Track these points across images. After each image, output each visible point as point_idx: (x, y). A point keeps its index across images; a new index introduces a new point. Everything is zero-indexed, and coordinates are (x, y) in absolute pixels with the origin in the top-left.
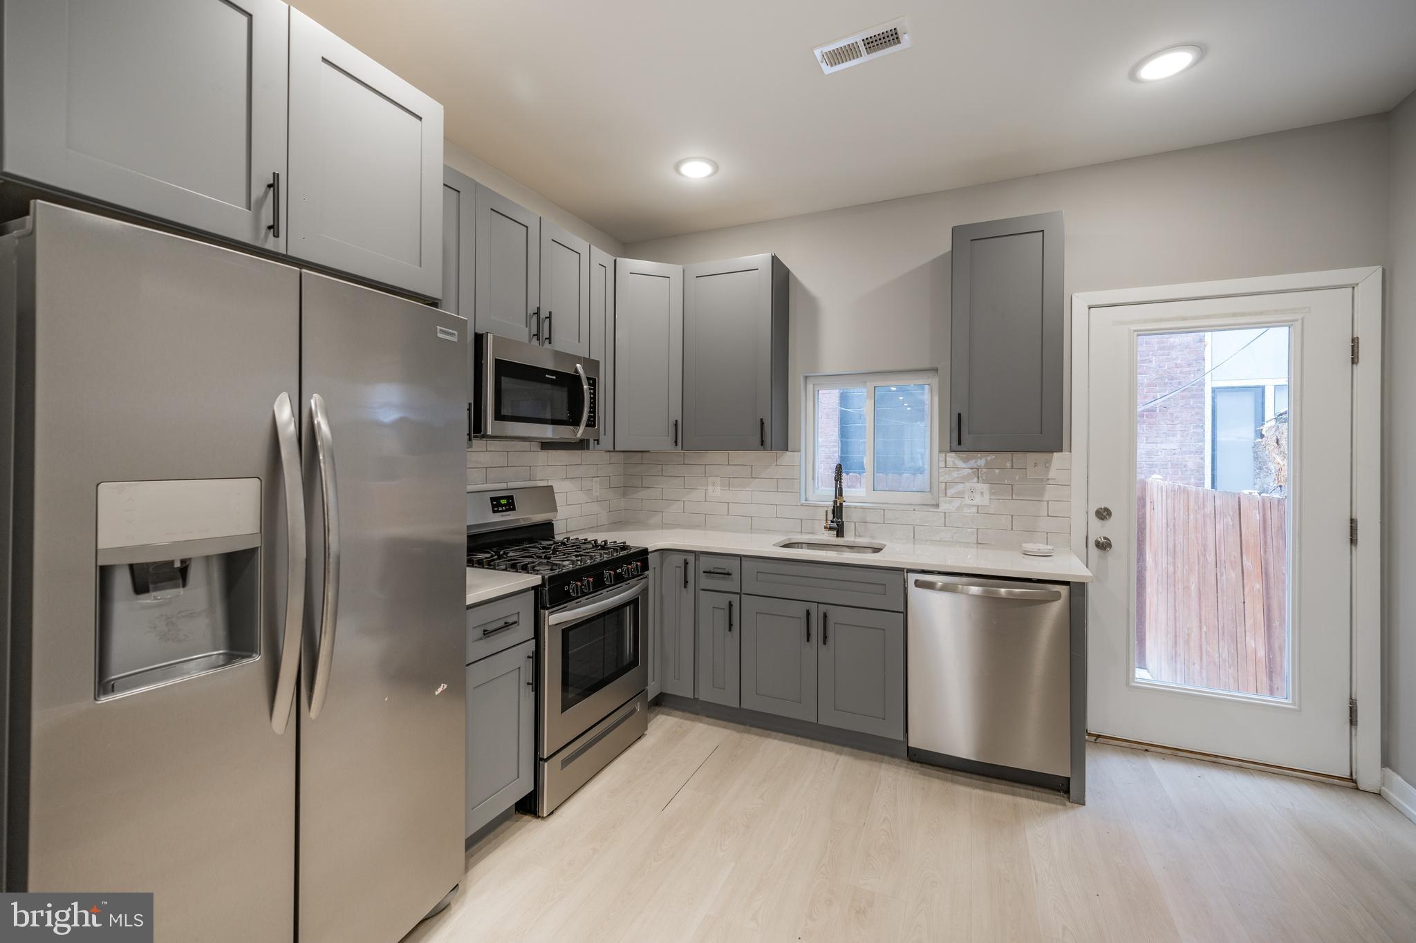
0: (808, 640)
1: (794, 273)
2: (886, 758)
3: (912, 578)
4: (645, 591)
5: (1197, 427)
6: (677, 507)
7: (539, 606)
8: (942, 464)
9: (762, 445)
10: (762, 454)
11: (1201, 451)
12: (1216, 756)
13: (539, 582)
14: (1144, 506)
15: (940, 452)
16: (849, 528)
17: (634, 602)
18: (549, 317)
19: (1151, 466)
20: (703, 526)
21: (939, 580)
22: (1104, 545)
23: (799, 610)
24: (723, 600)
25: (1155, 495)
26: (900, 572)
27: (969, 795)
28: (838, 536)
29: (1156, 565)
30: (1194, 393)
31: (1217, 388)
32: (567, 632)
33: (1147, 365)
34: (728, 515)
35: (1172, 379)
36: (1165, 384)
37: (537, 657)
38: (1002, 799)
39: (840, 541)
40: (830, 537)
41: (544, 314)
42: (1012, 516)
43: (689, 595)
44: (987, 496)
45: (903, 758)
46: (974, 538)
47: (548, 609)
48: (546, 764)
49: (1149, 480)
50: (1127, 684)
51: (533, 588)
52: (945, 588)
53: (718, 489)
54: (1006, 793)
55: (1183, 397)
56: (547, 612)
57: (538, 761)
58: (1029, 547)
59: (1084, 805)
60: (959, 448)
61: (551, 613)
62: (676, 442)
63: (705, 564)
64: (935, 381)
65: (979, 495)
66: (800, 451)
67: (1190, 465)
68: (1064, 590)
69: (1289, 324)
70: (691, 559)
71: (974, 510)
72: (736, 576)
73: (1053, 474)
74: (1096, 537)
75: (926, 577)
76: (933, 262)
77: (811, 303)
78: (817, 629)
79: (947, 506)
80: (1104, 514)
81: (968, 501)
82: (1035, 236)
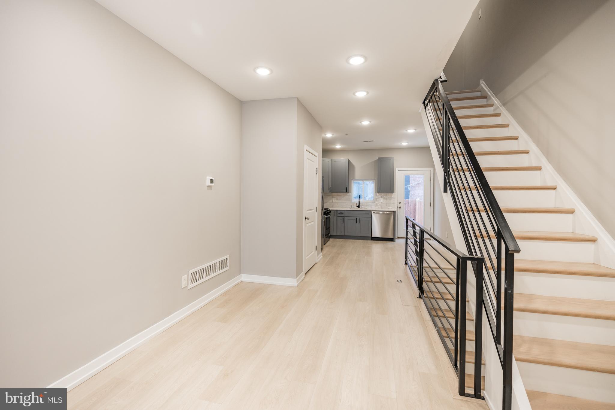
0: (357, 223)
1: (351, 161)
2: (369, 240)
3: (372, 212)
6: (326, 204)
7: (324, 214)
8: (376, 195)
10: (345, 193)
15: (376, 193)
16: (361, 206)
20: (332, 207)
21: (376, 212)
22: (400, 208)
23: (355, 218)
24: (342, 218)
26: (371, 211)
27: (380, 242)
34: (337, 205)
38: (385, 242)
39: (359, 208)
40: (357, 208)
42: (387, 203)
43: (335, 218)
44: (383, 201)
45: (371, 240)
46: (381, 207)
48: (325, 237)
50: (403, 229)
52: (376, 213)
53: (335, 200)
58: (389, 208)
59: (395, 242)
60: (379, 192)
62: (330, 191)
63: (338, 212)
64: (375, 181)
65: (382, 200)
66: (351, 193)
68: (393, 212)
70: (336, 211)
71: (381, 203)
72: (344, 214)
73: (393, 197)
74: (399, 206)
75: (374, 212)
76: (375, 161)
77: (353, 166)
78: (358, 221)
79: (376, 202)
80: (400, 203)
81: (380, 201)
82: (390, 160)
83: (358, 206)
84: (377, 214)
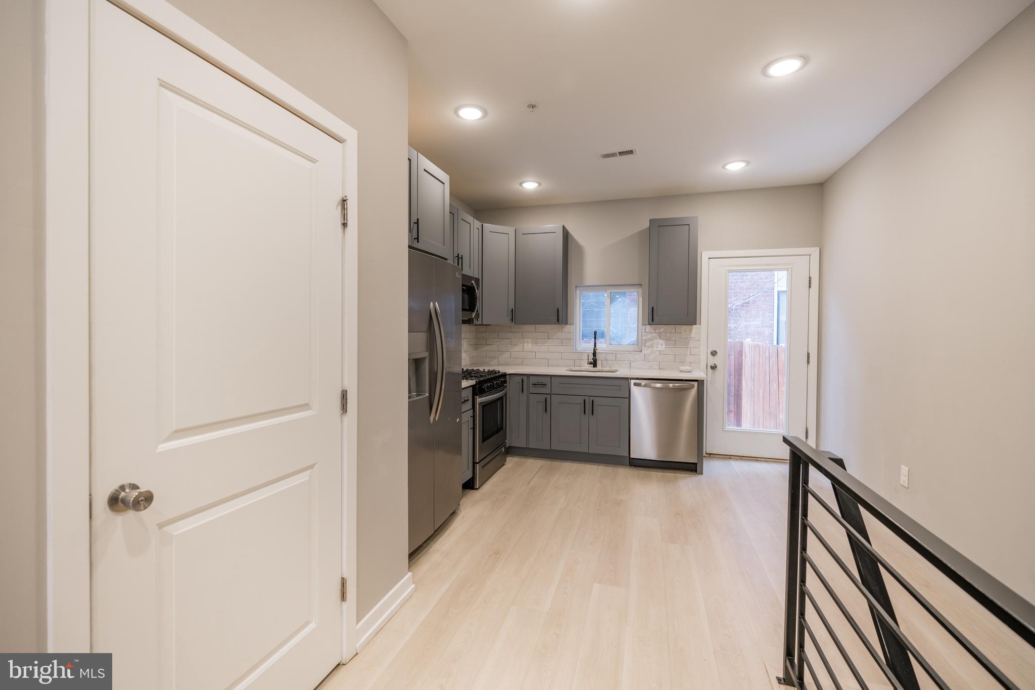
0: (585, 414)
1: (571, 233)
2: (620, 466)
3: (633, 382)
4: (506, 394)
5: (770, 312)
6: (507, 355)
7: (474, 394)
8: (643, 331)
9: (558, 321)
10: (558, 326)
11: (772, 326)
12: (758, 458)
13: (475, 383)
14: (742, 356)
15: (643, 325)
16: (599, 363)
17: (502, 398)
18: (462, 258)
19: (747, 334)
20: (522, 364)
21: (643, 382)
22: (714, 368)
23: (580, 400)
24: (542, 398)
25: (747, 348)
26: (627, 379)
27: (656, 474)
28: (594, 367)
29: (747, 386)
30: (769, 293)
31: (781, 291)
32: (484, 406)
33: (746, 277)
34: (535, 358)
35: (758, 285)
36: (755, 288)
37: (474, 417)
38: (670, 475)
39: (595, 369)
40: (591, 367)
41: (460, 256)
42: (675, 355)
43: (524, 398)
44: (664, 346)
45: (627, 465)
46: (658, 367)
47: (477, 395)
48: (478, 465)
49: (744, 342)
50: (723, 430)
51: (471, 386)
52: (645, 386)
53: (530, 345)
54: (672, 473)
55: (763, 296)
56: (478, 397)
57: (474, 463)
58: (682, 368)
59: (702, 474)
60: (653, 323)
61: (479, 398)
62: (512, 320)
63: (533, 380)
64: (640, 290)
65: (660, 345)
66: (574, 324)
67: (767, 333)
68: (696, 384)
69: (787, 270)
70: (525, 378)
71: (658, 353)
72: (549, 386)
73: (693, 335)
74: (711, 363)
75: (637, 381)
76: (640, 232)
77: (580, 248)
78: (589, 407)
79: (646, 351)
80: (714, 353)
81: (655, 349)
82: (685, 226)
83: (591, 363)
84: (648, 390)
